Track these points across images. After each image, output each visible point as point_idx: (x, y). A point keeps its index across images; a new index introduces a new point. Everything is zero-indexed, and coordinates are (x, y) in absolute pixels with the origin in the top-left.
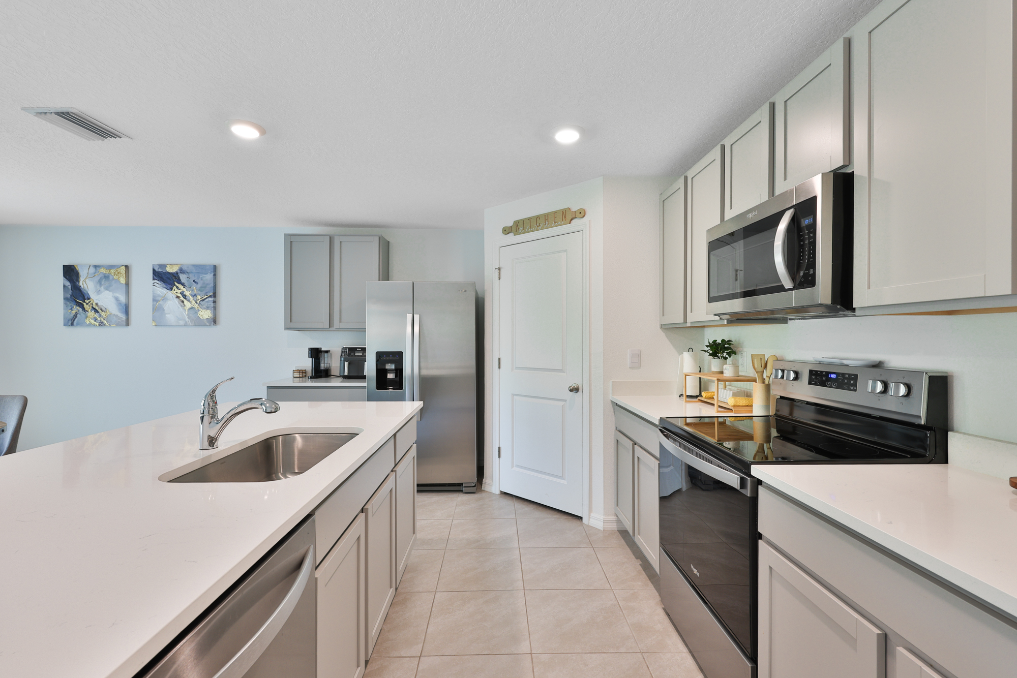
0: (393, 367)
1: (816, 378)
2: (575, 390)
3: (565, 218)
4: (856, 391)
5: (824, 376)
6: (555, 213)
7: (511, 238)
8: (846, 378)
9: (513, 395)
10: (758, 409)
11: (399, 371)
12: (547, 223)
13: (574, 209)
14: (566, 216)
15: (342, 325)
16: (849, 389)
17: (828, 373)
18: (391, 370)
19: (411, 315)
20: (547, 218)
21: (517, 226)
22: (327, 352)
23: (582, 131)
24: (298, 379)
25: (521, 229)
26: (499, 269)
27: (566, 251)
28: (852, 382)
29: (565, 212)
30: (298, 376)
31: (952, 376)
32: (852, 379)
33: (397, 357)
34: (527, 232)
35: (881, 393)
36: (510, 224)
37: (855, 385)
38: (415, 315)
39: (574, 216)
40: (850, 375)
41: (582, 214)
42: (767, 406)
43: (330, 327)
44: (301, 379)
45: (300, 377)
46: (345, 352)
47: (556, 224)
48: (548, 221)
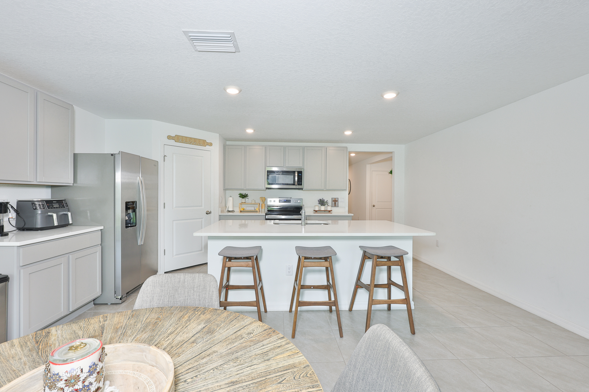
3: (204, 144)
6: (200, 140)
7: (172, 142)
9: (174, 221)
13: (208, 141)
20: (195, 140)
21: (177, 138)
25: (180, 140)
26: (165, 156)
29: (204, 141)
33: (134, 206)
34: (183, 143)
36: (173, 136)
39: (207, 144)
40: (289, 200)
41: (211, 144)
46: (43, 204)
47: (200, 145)
48: (196, 142)
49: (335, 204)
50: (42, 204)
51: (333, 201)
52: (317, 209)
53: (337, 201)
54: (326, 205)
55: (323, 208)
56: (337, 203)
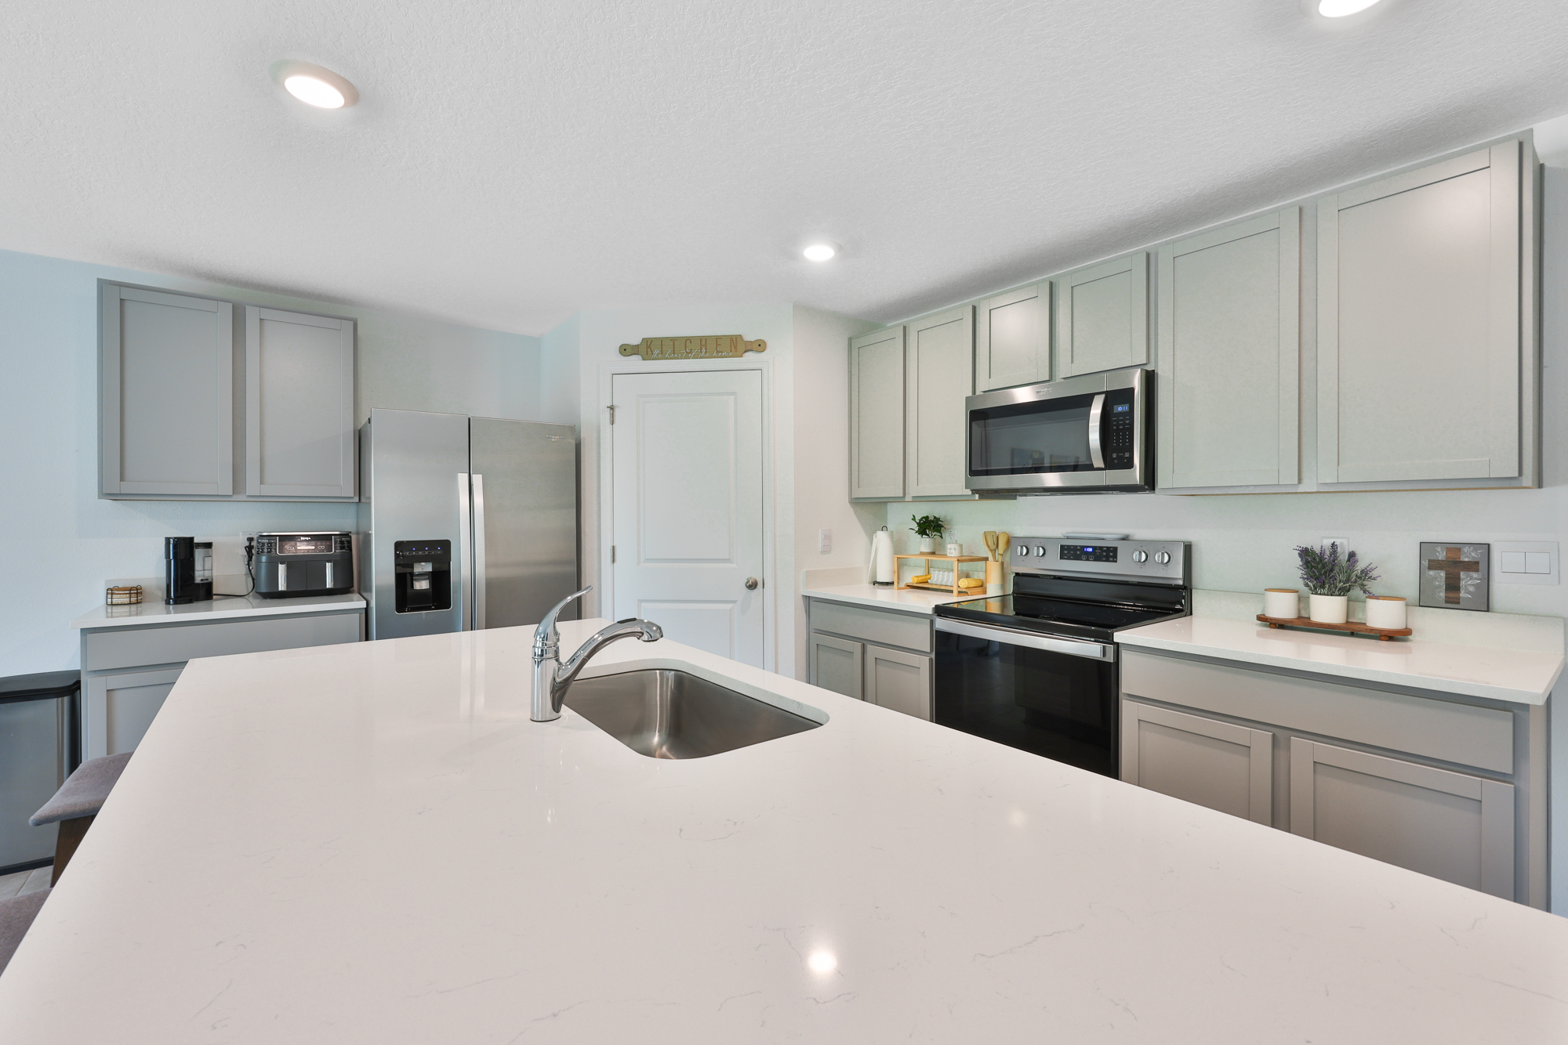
0: (428, 567)
1: (1069, 553)
2: (752, 586)
3: (735, 348)
4: (1116, 562)
5: (1078, 550)
6: (718, 338)
7: (635, 362)
8: (1105, 551)
9: (640, 601)
10: (993, 589)
11: (441, 579)
12: (704, 350)
13: (749, 337)
14: (733, 346)
15: (266, 490)
16: (1107, 560)
17: (1083, 547)
18: (422, 575)
19: (467, 475)
20: (703, 343)
21: (648, 347)
22: (209, 545)
23: (840, 248)
24: (126, 608)
25: (656, 352)
26: (612, 408)
27: (733, 394)
28: (1111, 554)
29: (734, 340)
30: (127, 600)
31: (1193, 543)
32: (1112, 552)
33: (439, 552)
34: (667, 359)
35: (1144, 561)
36: (635, 340)
37: (1115, 556)
38: (474, 477)
39: (749, 348)
40: (1108, 548)
41: (760, 346)
42: (1003, 586)
43: (234, 492)
44: (133, 608)
45: (130, 604)
46: (271, 543)
47: (719, 354)
48: (706, 349)
49: (1453, 586)
50: (268, 544)
51: (1434, 565)
52: (1282, 607)
53: (1473, 566)
54: (1356, 592)
55: (1327, 608)
56: (1469, 582)
